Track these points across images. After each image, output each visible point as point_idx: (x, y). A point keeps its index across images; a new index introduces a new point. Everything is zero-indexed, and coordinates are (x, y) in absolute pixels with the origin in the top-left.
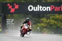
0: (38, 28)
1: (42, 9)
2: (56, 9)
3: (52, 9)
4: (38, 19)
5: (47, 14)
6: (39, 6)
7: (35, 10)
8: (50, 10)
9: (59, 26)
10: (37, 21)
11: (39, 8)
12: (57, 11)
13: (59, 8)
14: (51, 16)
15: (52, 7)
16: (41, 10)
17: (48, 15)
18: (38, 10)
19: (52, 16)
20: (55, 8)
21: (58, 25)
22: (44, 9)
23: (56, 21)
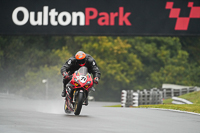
0: (44, 81)
1: (56, 18)
2: (103, 21)
3: (91, 20)
4: (45, 50)
5: (73, 36)
6: (49, 11)
7: (33, 23)
8: (82, 23)
9: (111, 75)
10: (42, 58)
12: (105, 26)
13: (113, 15)
14: (86, 41)
15: (91, 13)
16: (54, 23)
17: (76, 39)
18: (46, 23)
19: (90, 43)
20: (98, 17)
21: (109, 72)
22: (64, 19)
23: (103, 58)
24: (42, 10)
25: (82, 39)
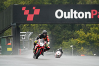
0: (71, 46)
1: (77, 15)
3: (94, 16)
5: (85, 24)
6: (73, 11)
7: (66, 17)
8: (90, 17)
10: (70, 35)
11: (73, 14)
14: (92, 26)
15: (94, 12)
16: (76, 17)
17: (87, 25)
18: (72, 17)
19: (94, 27)
20: (98, 14)
22: (81, 15)
24: (70, 11)
25: (90, 25)
